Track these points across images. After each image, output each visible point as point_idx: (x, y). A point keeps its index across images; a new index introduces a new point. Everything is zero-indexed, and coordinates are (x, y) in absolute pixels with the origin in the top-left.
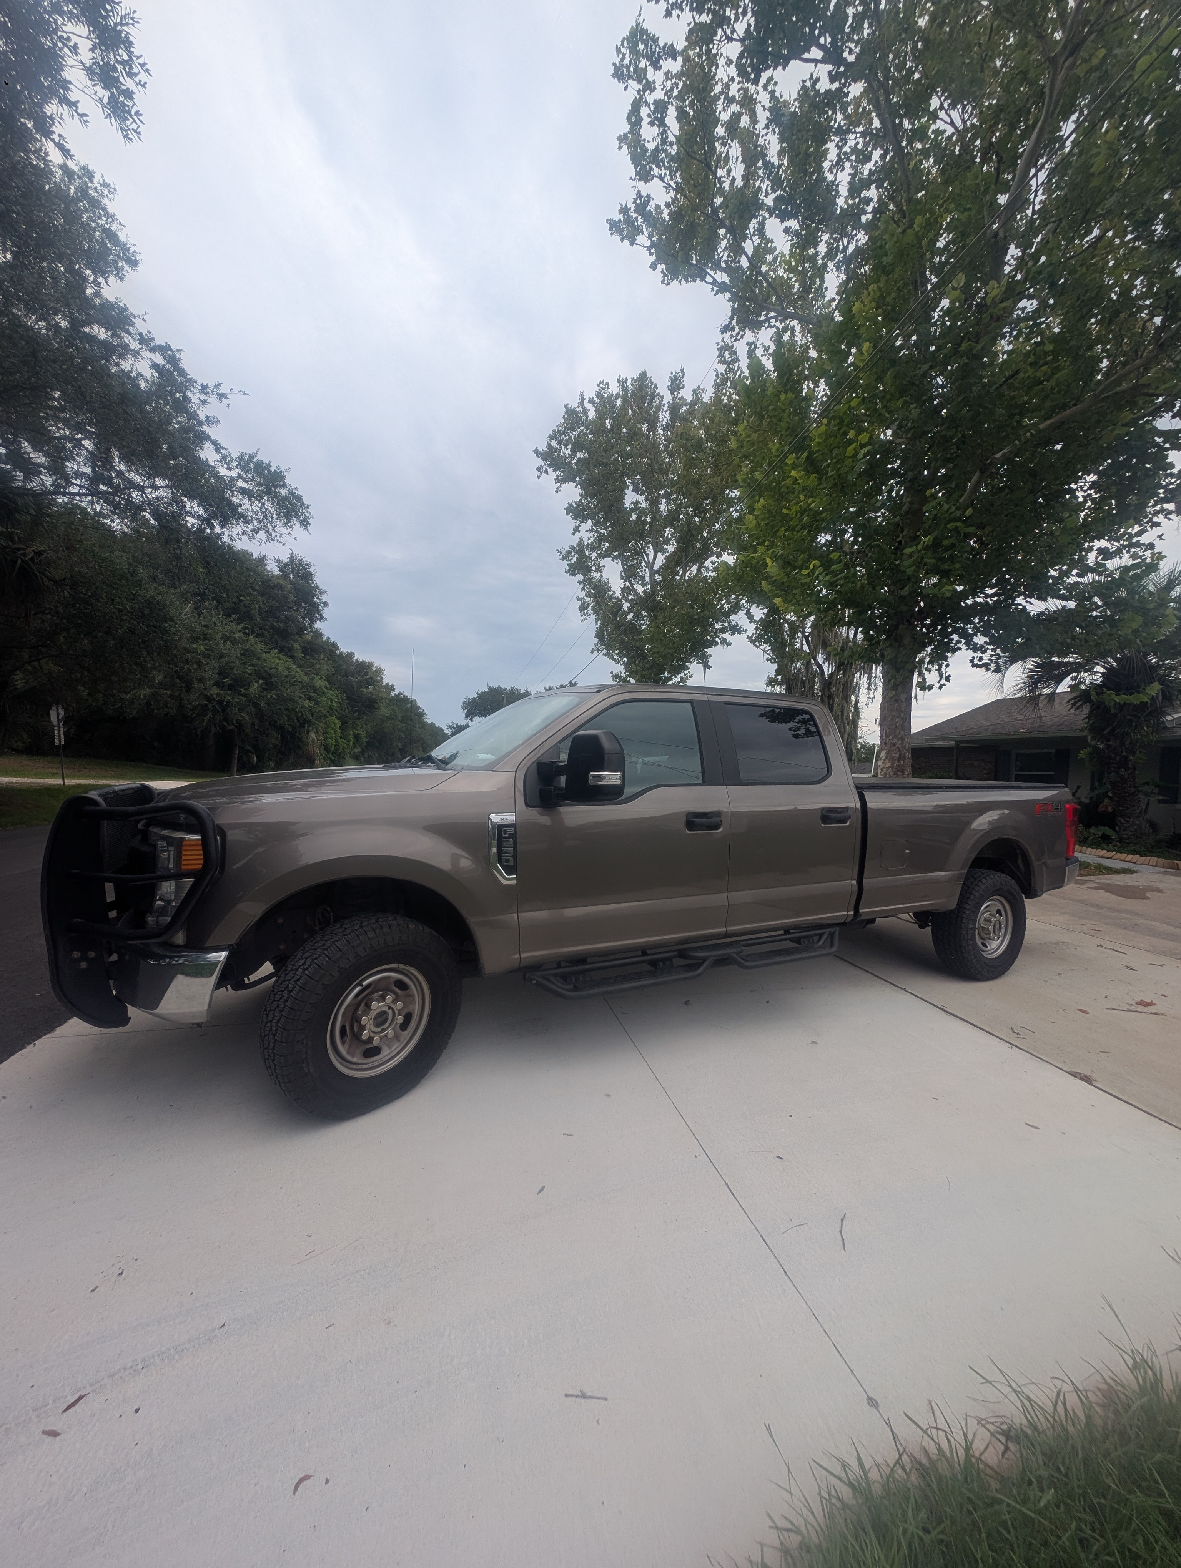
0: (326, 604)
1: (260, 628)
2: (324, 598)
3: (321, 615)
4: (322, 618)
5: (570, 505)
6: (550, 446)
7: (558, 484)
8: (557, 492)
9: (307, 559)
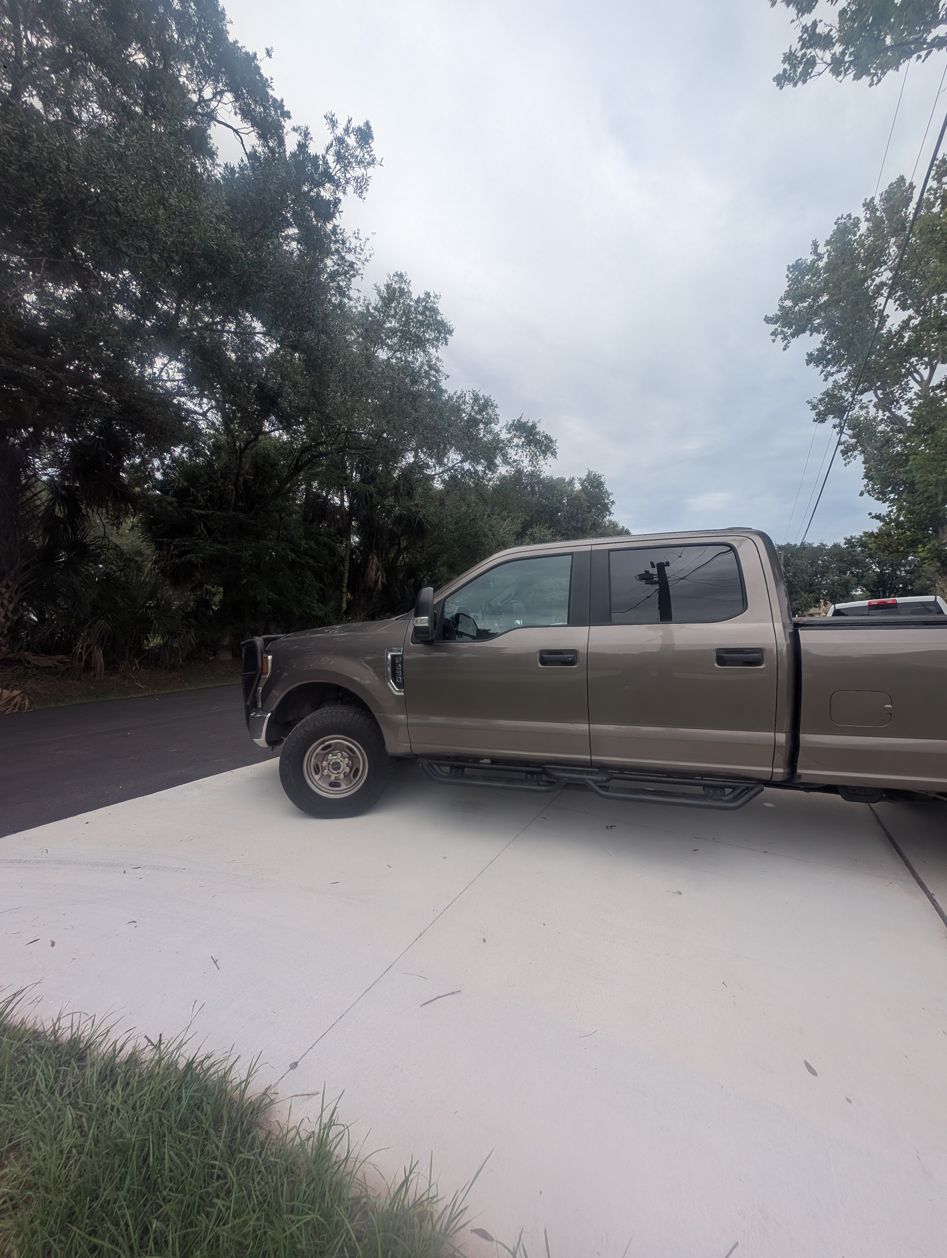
0: (613, 502)
1: (565, 530)
2: (612, 498)
3: (610, 512)
4: (610, 513)
5: (810, 355)
6: (782, 308)
7: (786, 341)
8: (784, 349)
9: (599, 473)
